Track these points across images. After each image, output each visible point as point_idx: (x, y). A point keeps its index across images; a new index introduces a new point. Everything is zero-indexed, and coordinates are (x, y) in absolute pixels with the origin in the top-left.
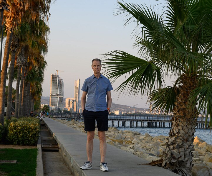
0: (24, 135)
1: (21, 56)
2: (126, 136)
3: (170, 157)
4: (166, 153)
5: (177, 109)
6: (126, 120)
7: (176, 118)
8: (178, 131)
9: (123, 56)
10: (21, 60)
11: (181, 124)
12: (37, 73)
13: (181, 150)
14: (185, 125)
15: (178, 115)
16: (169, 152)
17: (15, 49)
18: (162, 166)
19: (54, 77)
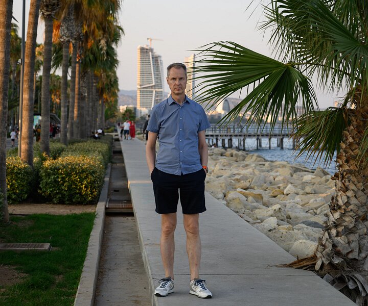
0: (71, 185)
1: (68, 22)
2: (277, 176)
3: (329, 252)
4: (324, 243)
5: (345, 156)
6: (283, 135)
7: (342, 174)
8: (346, 201)
9: (236, 53)
10: (68, 30)
11: (352, 187)
12: (102, 52)
13: (352, 237)
14: (360, 188)
15: (346, 169)
16: (329, 242)
17: (53, 14)
18: (314, 271)
19: (144, 51)
